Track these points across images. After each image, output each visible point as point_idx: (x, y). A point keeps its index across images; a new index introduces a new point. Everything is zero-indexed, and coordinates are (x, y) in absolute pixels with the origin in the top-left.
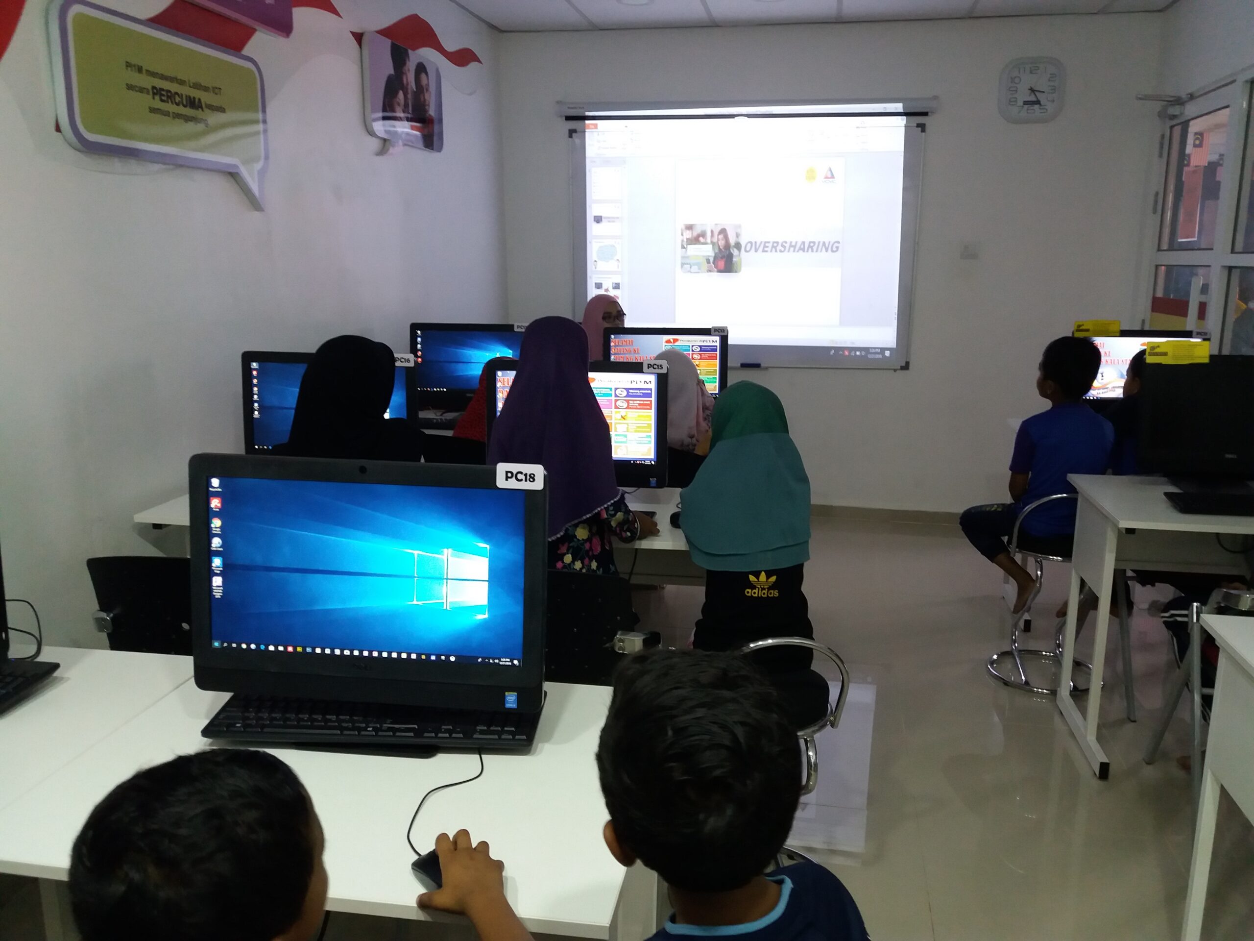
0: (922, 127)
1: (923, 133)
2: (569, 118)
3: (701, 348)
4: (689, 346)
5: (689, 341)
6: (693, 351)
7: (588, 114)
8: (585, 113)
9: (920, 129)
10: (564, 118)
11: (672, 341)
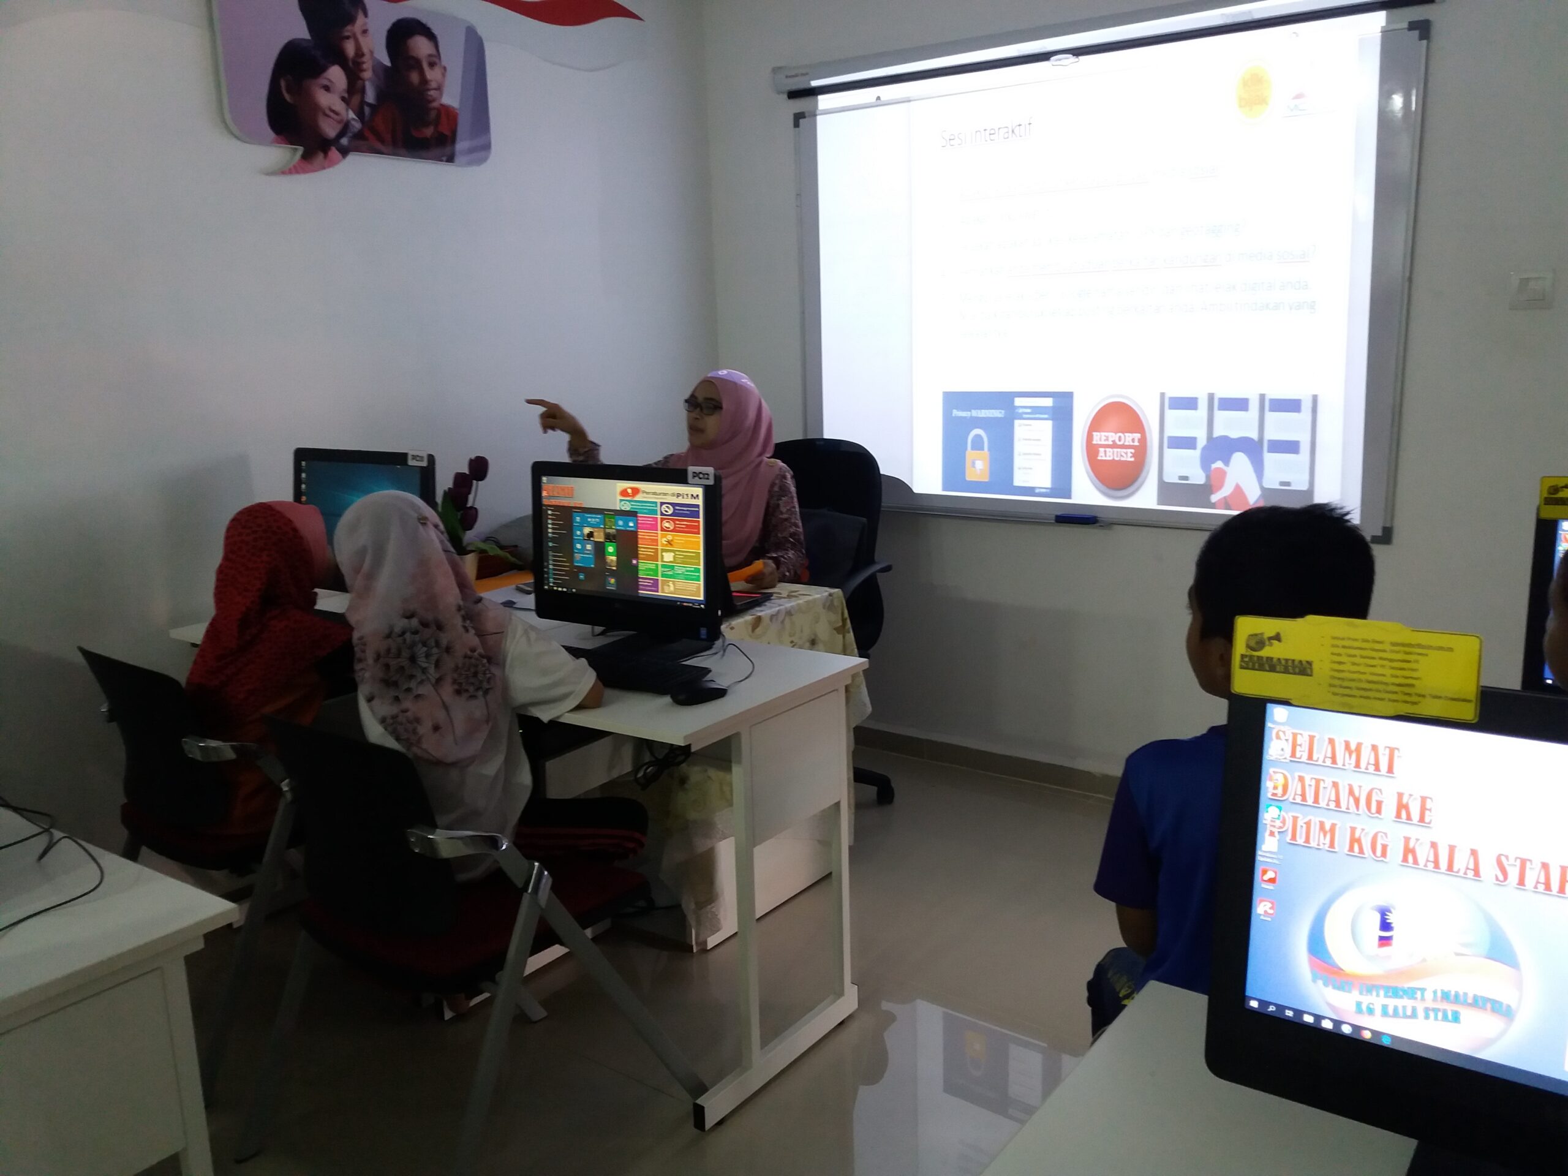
0: (1423, 29)
1: (1425, 42)
2: (794, 95)
3: (675, 509)
4: (656, 503)
5: (654, 494)
6: (662, 514)
7: (815, 83)
8: (810, 84)
9: (1416, 33)
10: (786, 96)
11: (629, 491)
